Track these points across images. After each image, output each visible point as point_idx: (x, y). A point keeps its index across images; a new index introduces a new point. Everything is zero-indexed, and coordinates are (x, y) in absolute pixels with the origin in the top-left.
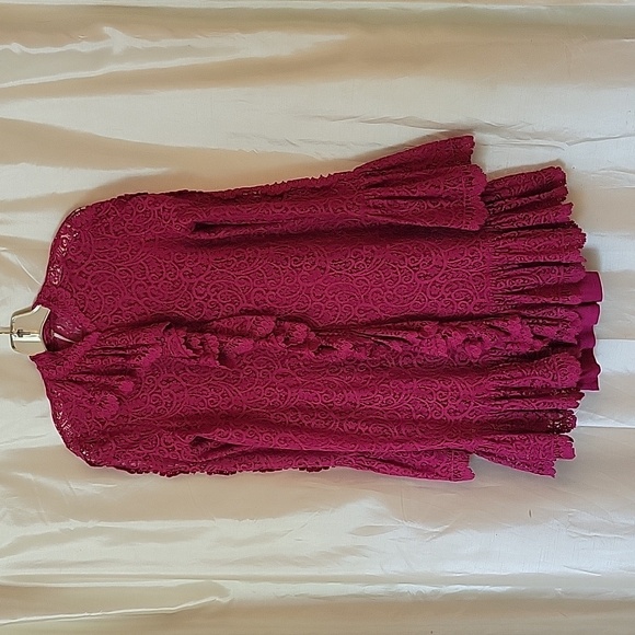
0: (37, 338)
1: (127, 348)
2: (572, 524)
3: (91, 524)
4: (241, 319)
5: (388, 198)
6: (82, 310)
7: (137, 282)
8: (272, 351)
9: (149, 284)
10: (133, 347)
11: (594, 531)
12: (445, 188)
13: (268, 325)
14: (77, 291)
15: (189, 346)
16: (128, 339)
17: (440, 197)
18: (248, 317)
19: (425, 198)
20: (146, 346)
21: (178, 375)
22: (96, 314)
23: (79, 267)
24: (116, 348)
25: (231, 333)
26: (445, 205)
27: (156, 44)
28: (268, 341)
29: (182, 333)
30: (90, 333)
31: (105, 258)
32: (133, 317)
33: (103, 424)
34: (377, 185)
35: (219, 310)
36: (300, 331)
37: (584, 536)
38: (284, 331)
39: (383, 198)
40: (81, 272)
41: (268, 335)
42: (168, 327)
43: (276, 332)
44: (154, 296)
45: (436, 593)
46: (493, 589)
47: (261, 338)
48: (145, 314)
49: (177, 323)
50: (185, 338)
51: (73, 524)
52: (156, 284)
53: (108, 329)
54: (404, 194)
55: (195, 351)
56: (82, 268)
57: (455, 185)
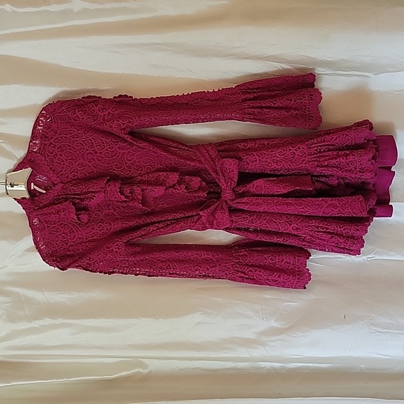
0: (23, 188)
1: (82, 194)
2: (372, 324)
3: (59, 321)
4: (156, 175)
5: (258, 107)
6: (51, 168)
7: (88, 151)
8: (176, 195)
9: (96, 153)
10: (85, 193)
11: (386, 329)
12: (295, 101)
13: (174, 178)
14: (48, 156)
15: (122, 193)
16: (82, 188)
17: (291, 108)
18: (161, 173)
19: (281, 108)
20: (94, 192)
21: (115, 211)
22: (61, 171)
23: (49, 140)
24: (74, 194)
25: (149, 183)
26: (295, 113)
27: (103, 7)
28: (175, 189)
29: (118, 185)
30: (57, 184)
31: (66, 134)
32: (85, 175)
33: (67, 244)
34: (250, 100)
35: (142, 170)
36: (196, 181)
37: (379, 332)
38: (185, 182)
39: (255, 108)
40: (51, 143)
41: (174, 185)
42: (108, 181)
43: (179, 183)
44: (99, 160)
45: (282, 368)
46: (319, 365)
47: (170, 187)
48: (93, 172)
49: (114, 178)
50: (120, 188)
51: (48, 321)
52: (101, 153)
53: (68, 182)
54: (268, 105)
55: (126, 197)
56: (52, 141)
57: (301, 99)
